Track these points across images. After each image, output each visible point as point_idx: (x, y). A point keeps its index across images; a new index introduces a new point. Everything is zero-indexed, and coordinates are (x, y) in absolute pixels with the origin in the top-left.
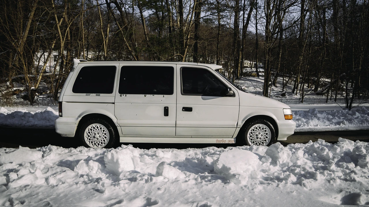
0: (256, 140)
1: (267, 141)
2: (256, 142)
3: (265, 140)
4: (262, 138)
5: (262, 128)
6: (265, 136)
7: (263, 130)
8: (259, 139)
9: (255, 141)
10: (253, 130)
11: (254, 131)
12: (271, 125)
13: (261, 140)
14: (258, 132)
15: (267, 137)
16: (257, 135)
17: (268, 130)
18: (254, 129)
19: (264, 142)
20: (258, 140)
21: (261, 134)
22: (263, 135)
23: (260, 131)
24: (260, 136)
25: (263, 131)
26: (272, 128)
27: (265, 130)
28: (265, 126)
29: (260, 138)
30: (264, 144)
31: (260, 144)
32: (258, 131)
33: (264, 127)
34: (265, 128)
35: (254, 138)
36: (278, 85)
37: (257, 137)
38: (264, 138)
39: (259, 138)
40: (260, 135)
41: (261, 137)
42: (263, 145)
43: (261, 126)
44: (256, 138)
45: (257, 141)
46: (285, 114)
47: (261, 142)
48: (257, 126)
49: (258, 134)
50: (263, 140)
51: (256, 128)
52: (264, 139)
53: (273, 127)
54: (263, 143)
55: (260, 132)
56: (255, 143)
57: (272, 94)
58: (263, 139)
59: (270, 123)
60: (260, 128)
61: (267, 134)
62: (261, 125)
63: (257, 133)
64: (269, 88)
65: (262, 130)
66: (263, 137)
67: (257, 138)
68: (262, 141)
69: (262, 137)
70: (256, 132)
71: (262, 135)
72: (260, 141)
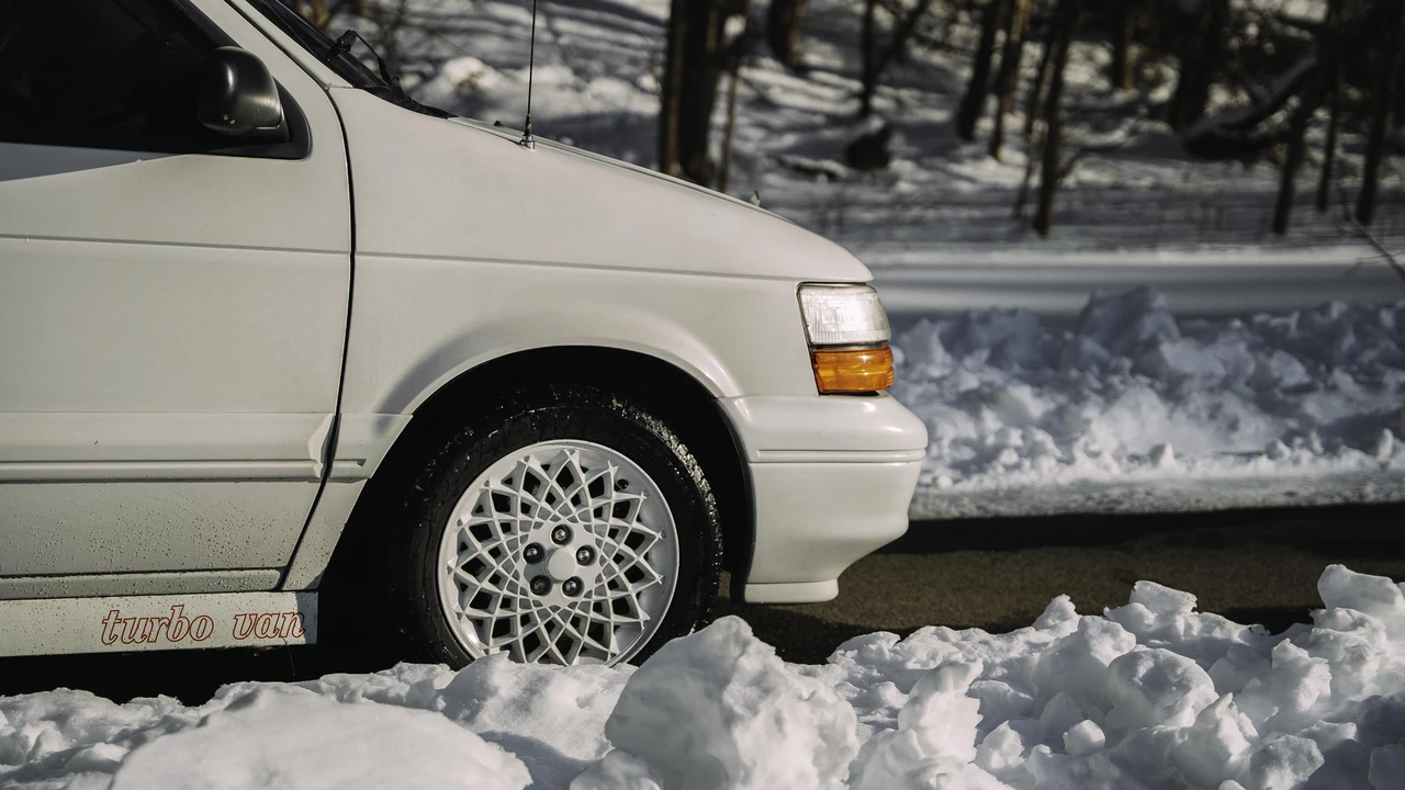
0: (525, 605)
1: (643, 616)
2: (526, 620)
3: (622, 607)
4: (589, 585)
5: (584, 481)
6: (618, 559)
7: (600, 502)
8: (557, 596)
9: (520, 612)
10: (502, 503)
11: (506, 517)
12: (681, 451)
13: (585, 606)
14: (549, 525)
15: (636, 574)
16: (536, 555)
17: (647, 498)
18: (506, 490)
19: (615, 618)
20: (547, 601)
21: (581, 537)
22: (600, 552)
23: (566, 512)
24: (563, 563)
25: (598, 513)
26: (690, 480)
27: (616, 497)
28: (615, 465)
29: (574, 587)
30: (614, 647)
31: (566, 645)
32: (544, 514)
33: (612, 470)
34: (621, 485)
35: (513, 587)
36: (817, 54)
37: (536, 570)
38: (613, 585)
39: (557, 589)
40: (571, 550)
41: (577, 570)
42: (602, 656)
43: (576, 461)
44: (524, 583)
45: (544, 614)
46: (815, 339)
47: (576, 622)
48: (533, 456)
49: (548, 544)
50: (598, 607)
51: (532, 483)
52: (611, 595)
53: (697, 473)
54: (598, 631)
55: (564, 521)
56: (521, 633)
57: (750, 140)
58: (600, 591)
59: (673, 430)
60: (566, 478)
61: (636, 540)
62: (576, 453)
63: (542, 536)
64: (724, 84)
65: (592, 504)
66: (596, 568)
67: (542, 584)
68: (593, 615)
69: (589, 575)
70: (525, 526)
71: (587, 556)
72: (565, 615)
